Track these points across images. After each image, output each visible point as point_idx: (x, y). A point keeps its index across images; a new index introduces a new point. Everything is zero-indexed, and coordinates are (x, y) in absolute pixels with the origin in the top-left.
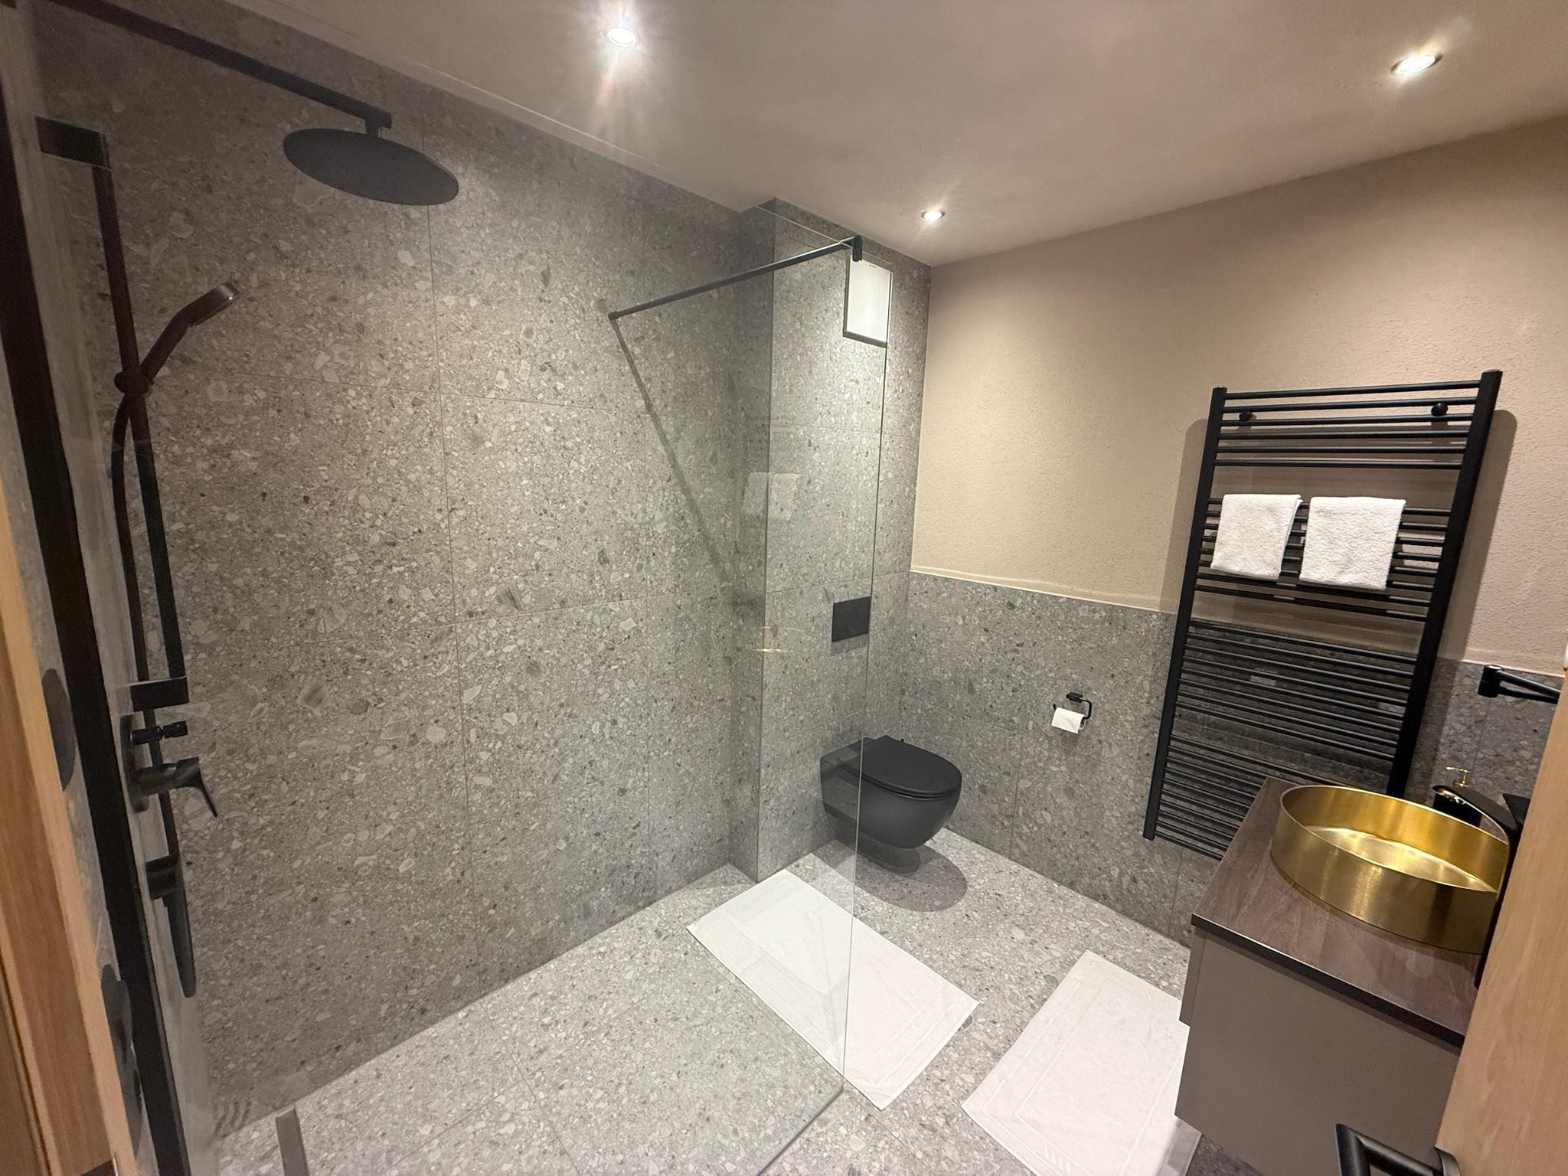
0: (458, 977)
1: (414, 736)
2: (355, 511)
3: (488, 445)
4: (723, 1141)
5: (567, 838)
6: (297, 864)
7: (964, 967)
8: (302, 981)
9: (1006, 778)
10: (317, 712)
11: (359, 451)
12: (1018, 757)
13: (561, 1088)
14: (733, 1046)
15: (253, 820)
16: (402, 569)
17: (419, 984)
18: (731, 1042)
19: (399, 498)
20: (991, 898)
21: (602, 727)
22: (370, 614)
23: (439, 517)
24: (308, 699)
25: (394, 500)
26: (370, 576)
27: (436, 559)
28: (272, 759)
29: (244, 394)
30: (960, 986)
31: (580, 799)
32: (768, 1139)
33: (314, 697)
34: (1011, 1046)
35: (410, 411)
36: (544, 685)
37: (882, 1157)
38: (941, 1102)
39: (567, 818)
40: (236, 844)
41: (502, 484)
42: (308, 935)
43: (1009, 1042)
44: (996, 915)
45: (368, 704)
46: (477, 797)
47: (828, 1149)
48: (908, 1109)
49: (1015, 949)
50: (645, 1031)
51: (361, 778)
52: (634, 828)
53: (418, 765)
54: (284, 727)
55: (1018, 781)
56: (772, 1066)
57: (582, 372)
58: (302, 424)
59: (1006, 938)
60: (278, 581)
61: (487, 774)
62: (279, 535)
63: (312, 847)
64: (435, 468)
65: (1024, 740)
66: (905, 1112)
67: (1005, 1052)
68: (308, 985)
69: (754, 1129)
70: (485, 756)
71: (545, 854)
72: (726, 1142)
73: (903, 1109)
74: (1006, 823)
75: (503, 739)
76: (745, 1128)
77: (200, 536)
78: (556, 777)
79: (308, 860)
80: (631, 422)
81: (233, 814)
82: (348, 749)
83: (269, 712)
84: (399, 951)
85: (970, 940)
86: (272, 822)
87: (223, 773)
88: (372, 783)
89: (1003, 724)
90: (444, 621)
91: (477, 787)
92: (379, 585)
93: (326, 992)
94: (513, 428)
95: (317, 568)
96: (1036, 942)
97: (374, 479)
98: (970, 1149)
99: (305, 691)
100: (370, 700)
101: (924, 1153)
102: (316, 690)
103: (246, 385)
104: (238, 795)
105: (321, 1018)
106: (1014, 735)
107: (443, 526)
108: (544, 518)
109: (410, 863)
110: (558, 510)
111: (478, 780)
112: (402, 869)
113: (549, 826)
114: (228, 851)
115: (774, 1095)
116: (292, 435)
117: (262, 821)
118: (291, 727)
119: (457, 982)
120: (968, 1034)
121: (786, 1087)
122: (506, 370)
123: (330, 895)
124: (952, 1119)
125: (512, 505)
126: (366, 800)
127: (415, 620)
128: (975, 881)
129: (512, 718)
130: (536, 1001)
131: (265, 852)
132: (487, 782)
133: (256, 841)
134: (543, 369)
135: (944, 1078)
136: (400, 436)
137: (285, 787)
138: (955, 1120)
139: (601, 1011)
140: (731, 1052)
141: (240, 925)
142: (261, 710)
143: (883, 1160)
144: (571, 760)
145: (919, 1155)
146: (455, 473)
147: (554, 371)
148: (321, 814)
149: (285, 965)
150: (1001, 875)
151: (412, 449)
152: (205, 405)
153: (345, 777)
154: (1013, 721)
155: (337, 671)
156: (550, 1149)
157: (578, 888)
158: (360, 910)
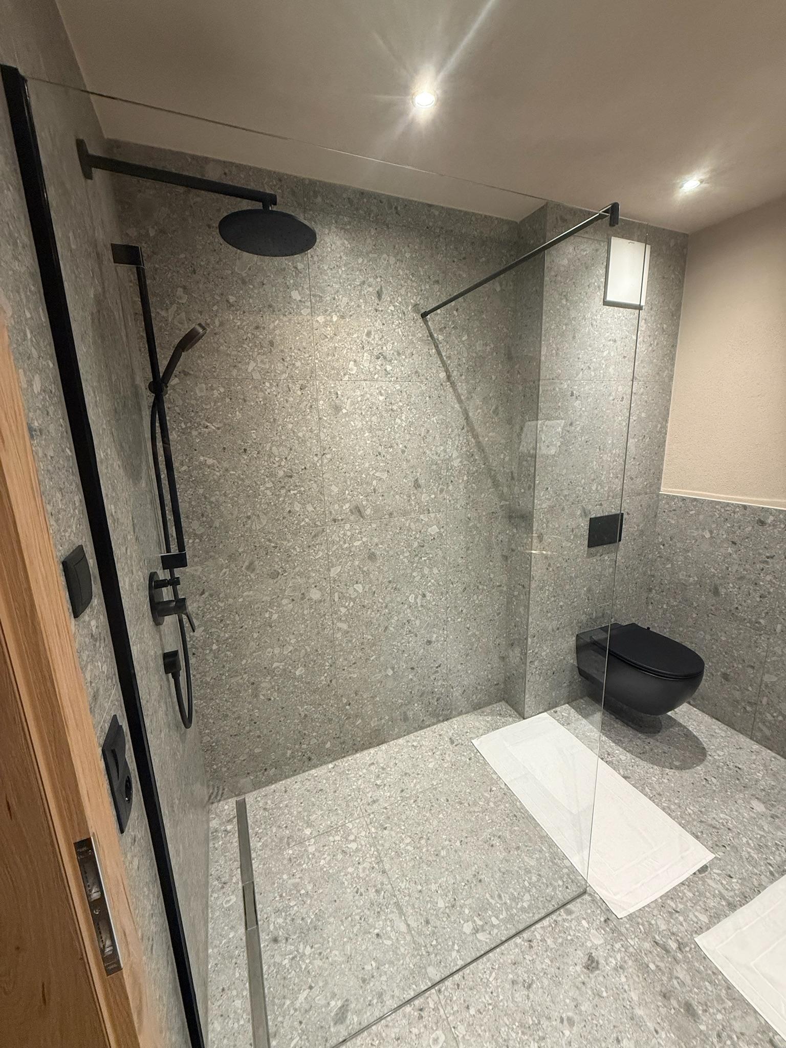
0: (329, 743)
1: (303, 594)
2: (270, 457)
3: (344, 411)
4: (491, 900)
5: (393, 668)
6: (244, 662)
7: (701, 822)
8: (247, 728)
9: (750, 671)
10: (252, 576)
11: (272, 420)
12: (765, 654)
13: (385, 829)
14: (500, 833)
15: (222, 635)
16: (296, 492)
17: (307, 743)
18: (499, 830)
19: (293, 448)
20: (730, 769)
21: (416, 598)
22: (278, 519)
23: (316, 459)
24: (248, 568)
25: (291, 449)
26: (279, 496)
27: (315, 486)
28: (231, 601)
29: (213, 390)
30: (697, 837)
31: (402, 644)
32: (523, 910)
33: (251, 567)
34: (747, 902)
35: (299, 393)
36: (379, 568)
37: (619, 956)
38: (675, 930)
39: (393, 655)
40: (215, 647)
41: (353, 436)
42: (250, 703)
43: (745, 899)
44: (735, 785)
45: (278, 573)
46: (339, 635)
47: (572, 934)
48: (643, 925)
49: (755, 818)
50: (440, 806)
51: (275, 617)
52: (437, 667)
53: (305, 612)
54: (236, 584)
55: (763, 674)
56: (530, 857)
57: (404, 357)
58: (243, 405)
59: (746, 807)
60: (232, 499)
61: (345, 622)
62: (232, 472)
63: (251, 654)
64: (314, 428)
65: (771, 640)
66: (641, 926)
67: (741, 906)
68: (250, 731)
69: (513, 899)
70: (343, 610)
71: (379, 676)
72: (493, 902)
73: (638, 923)
74: (748, 708)
75: (354, 600)
76: (507, 896)
77: (195, 473)
78: (386, 628)
79: (249, 661)
80: (436, 389)
81: (213, 630)
82: (268, 599)
83: (229, 574)
84: (296, 721)
85: (708, 801)
86: (231, 637)
87: (208, 606)
88: (282, 620)
89: (748, 624)
90: (319, 524)
91: (339, 629)
92: (284, 501)
93: (259, 737)
94: (359, 399)
95: (251, 491)
96: (777, 817)
97: (280, 436)
98: (703, 979)
99: (246, 564)
100: (280, 571)
101: (657, 966)
102: (251, 563)
103: (214, 385)
104: (215, 619)
105: (257, 751)
106: (761, 635)
107: (318, 465)
108: (379, 458)
109: (302, 670)
110: (387, 452)
111: (340, 625)
112: (298, 673)
113: (382, 659)
114: (211, 650)
115: (530, 879)
116: (237, 413)
117: (227, 636)
118: (240, 584)
119: (328, 745)
120: (703, 879)
121: (539, 875)
122: (355, 361)
123: (261, 682)
124: (685, 947)
125: (359, 450)
126: (278, 630)
127: (303, 523)
128: (715, 752)
129: (359, 587)
130: (373, 768)
131: (228, 653)
132: (344, 626)
133: (224, 646)
134: (378, 358)
135: (678, 910)
136: (294, 410)
137: (237, 618)
138: (687, 949)
139: (412, 785)
140: (499, 837)
141: (218, 692)
142: (225, 573)
143: (619, 959)
144: (396, 618)
145: (652, 966)
146: (325, 431)
147: (385, 358)
148: (255, 635)
149: (239, 718)
150: (741, 752)
151: (300, 417)
152: (196, 399)
153: (267, 615)
154: (760, 623)
155: (262, 553)
156: (376, 866)
157: (400, 701)
158: (276, 694)
